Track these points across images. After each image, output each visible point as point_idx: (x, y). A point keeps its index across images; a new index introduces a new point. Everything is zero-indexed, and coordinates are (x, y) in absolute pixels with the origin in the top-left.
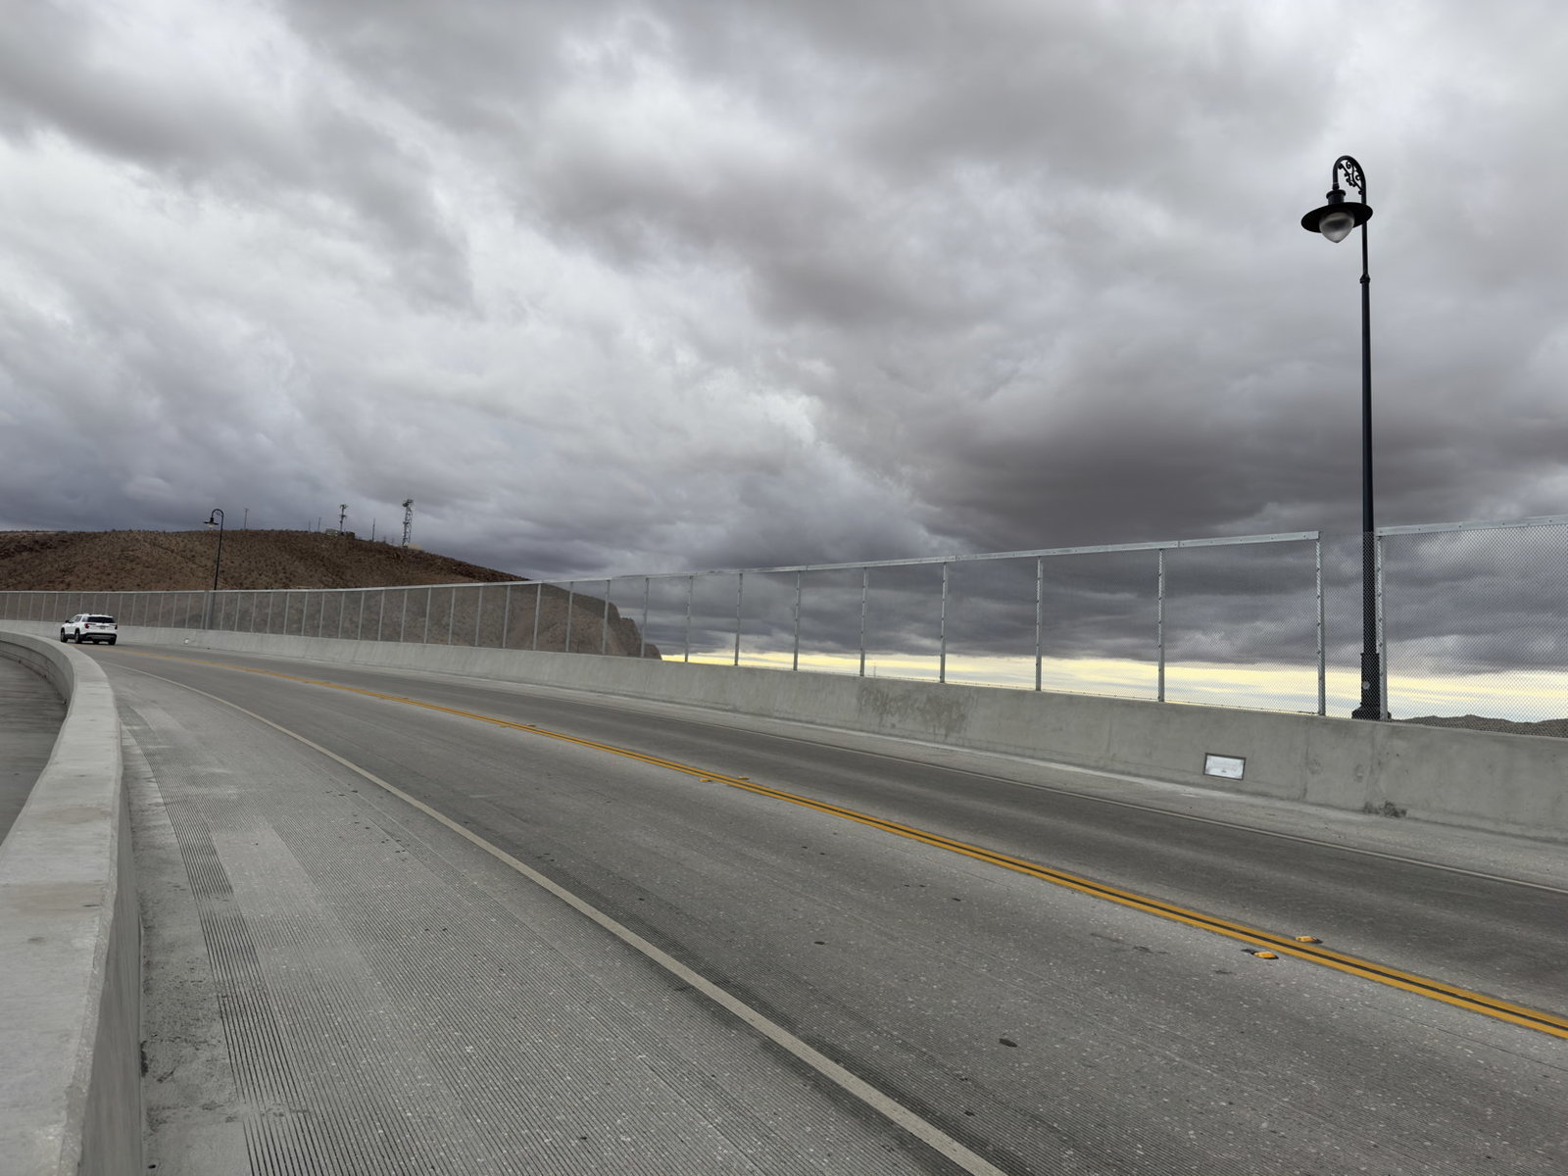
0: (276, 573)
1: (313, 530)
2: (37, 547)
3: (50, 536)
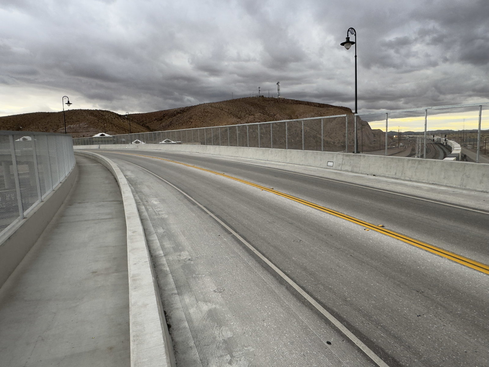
1: (252, 96)
2: (182, 112)
3: (184, 108)
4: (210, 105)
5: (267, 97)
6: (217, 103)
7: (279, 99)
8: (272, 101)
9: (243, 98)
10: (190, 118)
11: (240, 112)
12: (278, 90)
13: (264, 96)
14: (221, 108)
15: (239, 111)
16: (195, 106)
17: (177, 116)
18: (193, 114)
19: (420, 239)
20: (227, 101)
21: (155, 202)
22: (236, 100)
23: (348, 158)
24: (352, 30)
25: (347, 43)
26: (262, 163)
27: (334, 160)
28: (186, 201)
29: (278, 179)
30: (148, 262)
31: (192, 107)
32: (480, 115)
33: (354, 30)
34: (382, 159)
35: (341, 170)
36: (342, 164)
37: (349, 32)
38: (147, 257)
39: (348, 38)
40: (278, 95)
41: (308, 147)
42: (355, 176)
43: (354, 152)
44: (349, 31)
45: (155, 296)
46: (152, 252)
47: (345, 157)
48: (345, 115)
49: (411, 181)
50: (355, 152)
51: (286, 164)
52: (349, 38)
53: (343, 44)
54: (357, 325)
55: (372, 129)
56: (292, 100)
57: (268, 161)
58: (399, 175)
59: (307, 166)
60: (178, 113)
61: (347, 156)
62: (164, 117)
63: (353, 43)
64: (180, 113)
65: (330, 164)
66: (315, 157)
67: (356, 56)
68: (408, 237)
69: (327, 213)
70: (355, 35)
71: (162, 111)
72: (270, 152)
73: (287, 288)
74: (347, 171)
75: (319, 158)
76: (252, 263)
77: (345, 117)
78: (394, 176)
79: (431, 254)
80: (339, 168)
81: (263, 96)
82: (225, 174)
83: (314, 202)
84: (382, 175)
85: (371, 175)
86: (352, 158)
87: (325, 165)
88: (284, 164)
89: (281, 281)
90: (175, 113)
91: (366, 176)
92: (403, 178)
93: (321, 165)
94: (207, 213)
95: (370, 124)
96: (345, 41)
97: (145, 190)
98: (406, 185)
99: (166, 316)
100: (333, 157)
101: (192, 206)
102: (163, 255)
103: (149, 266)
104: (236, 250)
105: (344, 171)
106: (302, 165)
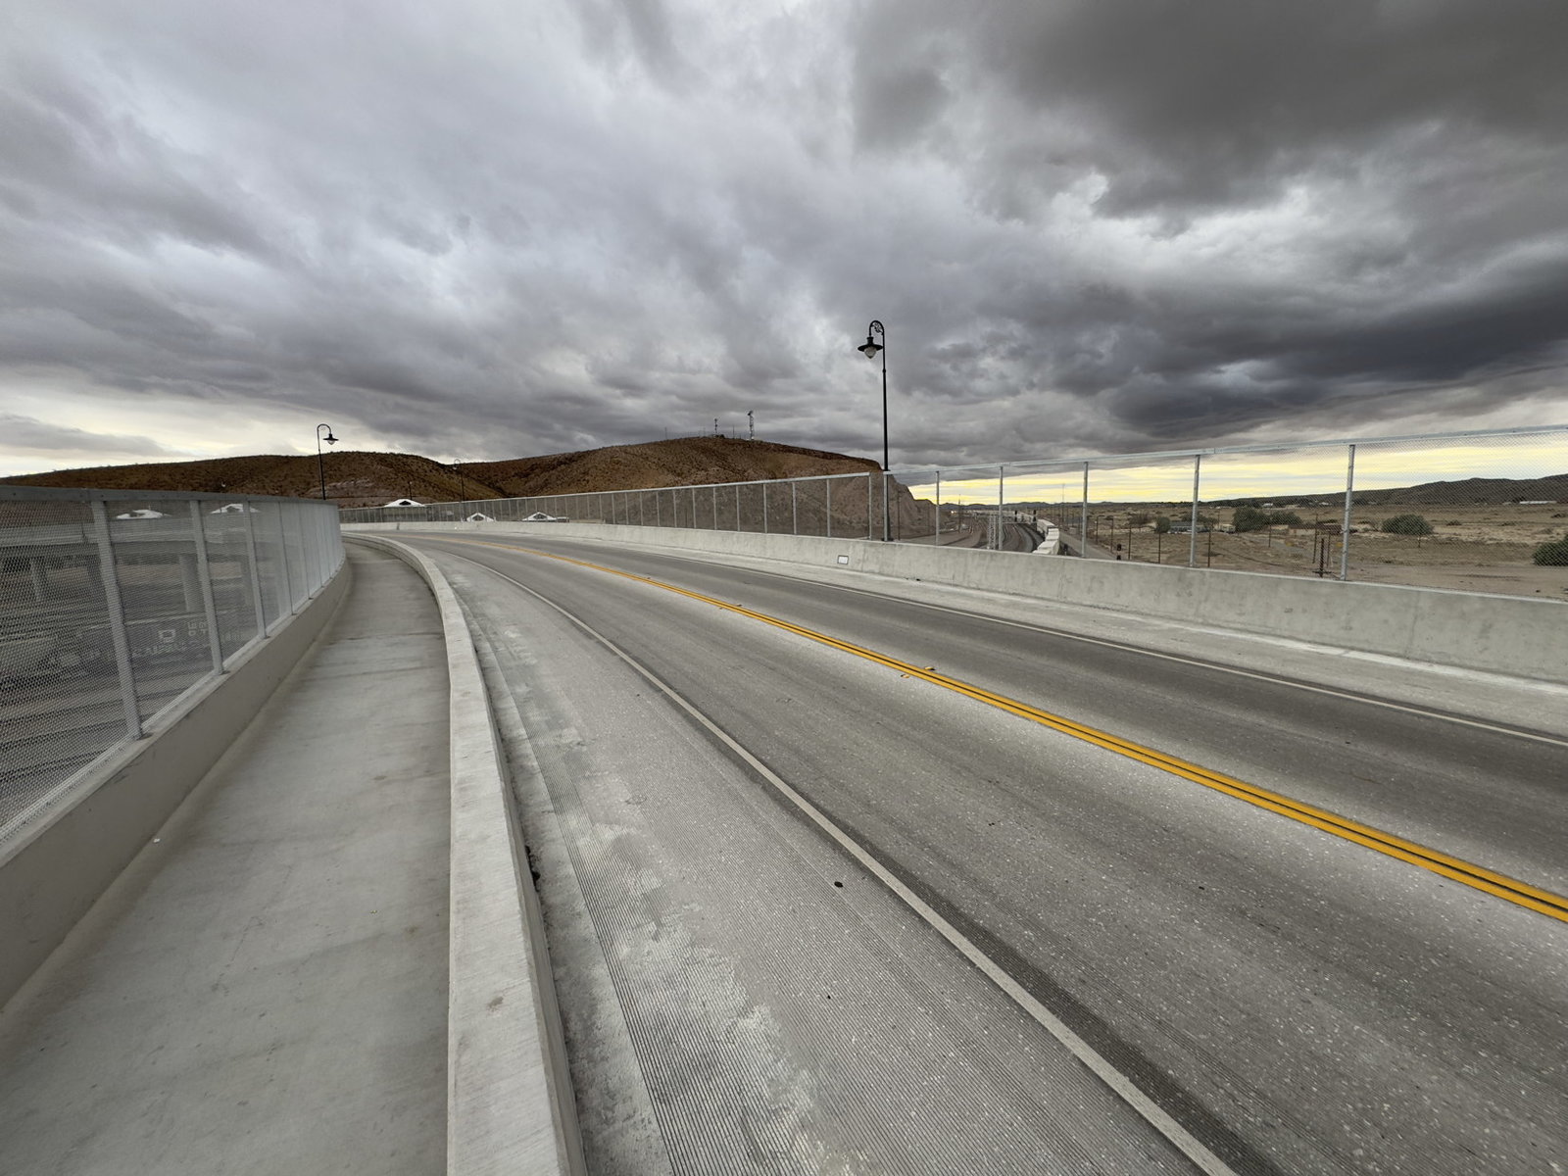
0: (692, 462)
1: (702, 436)
2: (568, 462)
3: (573, 455)
4: (624, 449)
5: (731, 437)
6: (637, 445)
7: (753, 441)
8: (740, 444)
9: (686, 439)
10: (585, 473)
11: (681, 464)
12: (751, 426)
13: (726, 436)
14: (645, 456)
15: (678, 463)
16: (594, 451)
17: (559, 469)
18: (590, 466)
19: (994, 690)
20: (655, 443)
21: (511, 634)
22: (672, 442)
23: (873, 550)
24: (877, 325)
25: (870, 347)
26: (720, 559)
27: (850, 553)
28: (573, 630)
29: (751, 588)
30: (493, 753)
31: (588, 452)
32: (1086, 479)
33: (883, 328)
34: (931, 550)
35: (862, 571)
36: (864, 561)
37: (873, 328)
38: (491, 742)
39: (870, 339)
40: (751, 435)
41: (805, 530)
42: (886, 581)
43: (883, 540)
44: (871, 325)
45: (504, 818)
46: (504, 731)
47: (868, 548)
48: (868, 474)
49: (979, 589)
50: (886, 539)
51: (764, 560)
52: (872, 338)
53: (861, 349)
54: (889, 848)
55: (915, 498)
56: (775, 444)
57: (732, 554)
58: (959, 580)
59: (802, 563)
60: (560, 463)
61: (872, 545)
62: (533, 470)
63: (878, 347)
64: (565, 463)
65: (843, 560)
66: (816, 548)
67: (884, 371)
68: (975, 687)
69: (837, 648)
70: (883, 334)
71: (529, 459)
72: (735, 539)
73: (764, 788)
74: (873, 573)
75: (823, 550)
76: (699, 744)
77: (867, 477)
78: (952, 582)
79: (1011, 716)
80: (859, 568)
81: (722, 436)
82: (652, 579)
83: (814, 628)
84: (932, 579)
85: (913, 579)
86: (880, 550)
87: (833, 563)
88: (760, 560)
89: (754, 776)
90: (555, 462)
91: (905, 581)
92: (966, 585)
93: (826, 561)
94: (616, 654)
95: (909, 488)
96: (866, 343)
97: (493, 611)
98: (970, 597)
99: (529, 857)
100: (848, 548)
101: (586, 641)
102: (526, 737)
103: (494, 759)
104: (670, 722)
105: (866, 572)
106: (794, 562)
